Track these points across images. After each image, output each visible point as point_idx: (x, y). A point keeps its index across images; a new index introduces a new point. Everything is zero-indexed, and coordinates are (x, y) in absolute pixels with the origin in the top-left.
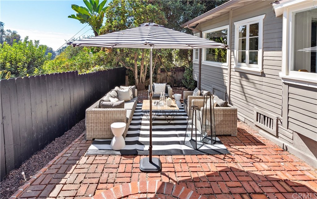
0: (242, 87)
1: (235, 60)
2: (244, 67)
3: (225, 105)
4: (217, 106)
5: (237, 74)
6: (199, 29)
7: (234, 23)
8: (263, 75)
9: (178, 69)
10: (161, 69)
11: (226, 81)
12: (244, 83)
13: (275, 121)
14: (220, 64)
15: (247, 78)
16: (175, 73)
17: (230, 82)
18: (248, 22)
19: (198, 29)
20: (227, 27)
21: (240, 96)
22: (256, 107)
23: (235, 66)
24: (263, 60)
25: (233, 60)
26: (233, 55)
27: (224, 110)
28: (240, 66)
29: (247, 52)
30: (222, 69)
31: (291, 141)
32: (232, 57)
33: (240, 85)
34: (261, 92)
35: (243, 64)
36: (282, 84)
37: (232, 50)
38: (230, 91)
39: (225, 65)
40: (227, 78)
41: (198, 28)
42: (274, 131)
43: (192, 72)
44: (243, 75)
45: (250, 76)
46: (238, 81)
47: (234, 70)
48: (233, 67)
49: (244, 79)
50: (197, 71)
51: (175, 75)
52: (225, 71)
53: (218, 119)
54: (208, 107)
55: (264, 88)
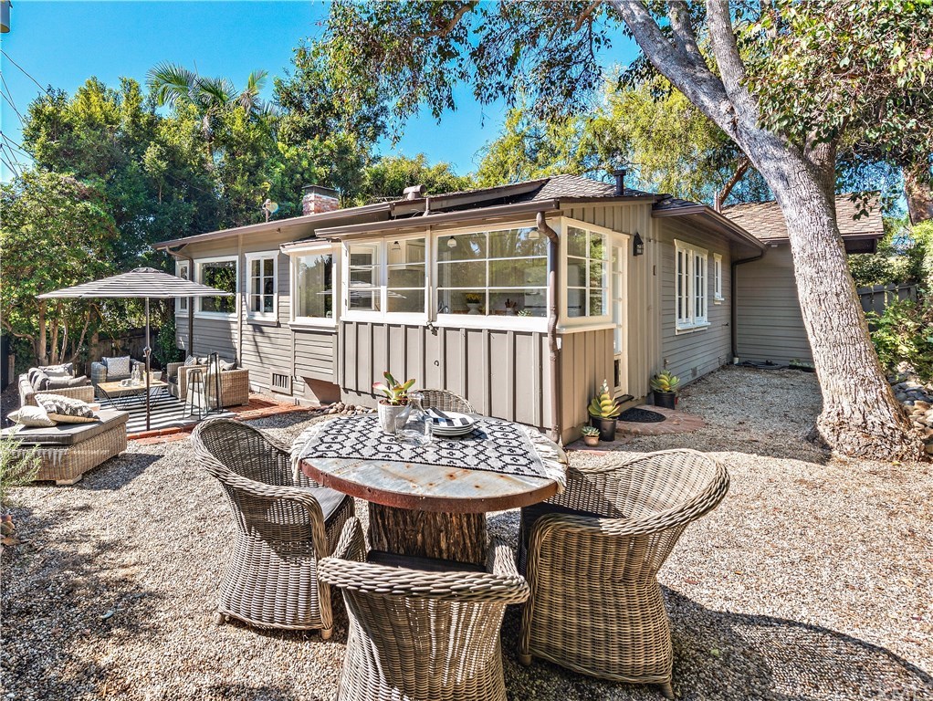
0: (256, 345)
1: (247, 307)
2: (258, 317)
3: (234, 367)
4: (224, 370)
5: (250, 327)
6: (188, 255)
7: (246, 254)
8: (279, 325)
9: (138, 332)
10: (100, 334)
11: (235, 341)
12: (259, 339)
13: (290, 377)
14: (226, 315)
15: (262, 332)
16: (130, 341)
17: (241, 341)
18: (262, 256)
19: (183, 254)
20: (236, 258)
21: (253, 358)
22: (272, 368)
23: (247, 316)
24: (278, 307)
25: (244, 307)
26: (244, 300)
27: (232, 374)
28: (254, 316)
29: (262, 297)
30: (229, 322)
31: (302, 394)
32: (244, 303)
33: (253, 343)
34: (277, 346)
35: (257, 313)
36: (290, 332)
37: (243, 292)
38: (241, 354)
39: (233, 317)
40: (236, 336)
41: (185, 251)
42: (288, 390)
43: (174, 333)
44: (258, 327)
45: (265, 329)
46: (251, 338)
47: (246, 323)
48: (244, 318)
49: (258, 334)
50: (184, 331)
51: (132, 344)
52: (233, 326)
53: (225, 386)
54: (213, 372)
55: (279, 341)
